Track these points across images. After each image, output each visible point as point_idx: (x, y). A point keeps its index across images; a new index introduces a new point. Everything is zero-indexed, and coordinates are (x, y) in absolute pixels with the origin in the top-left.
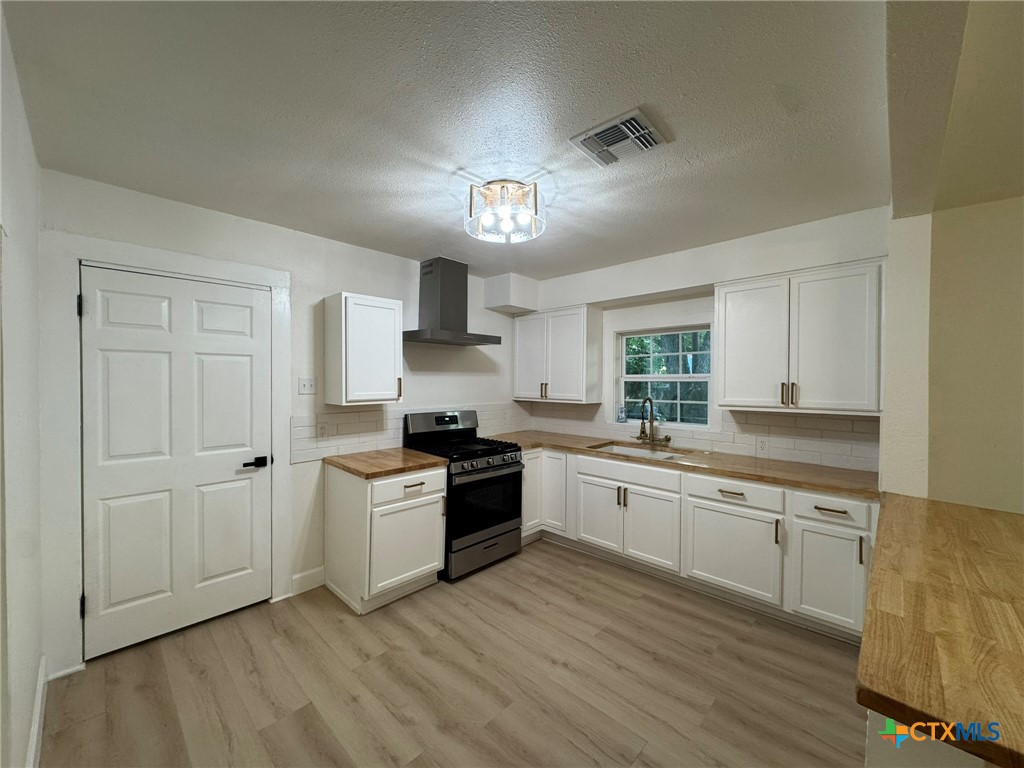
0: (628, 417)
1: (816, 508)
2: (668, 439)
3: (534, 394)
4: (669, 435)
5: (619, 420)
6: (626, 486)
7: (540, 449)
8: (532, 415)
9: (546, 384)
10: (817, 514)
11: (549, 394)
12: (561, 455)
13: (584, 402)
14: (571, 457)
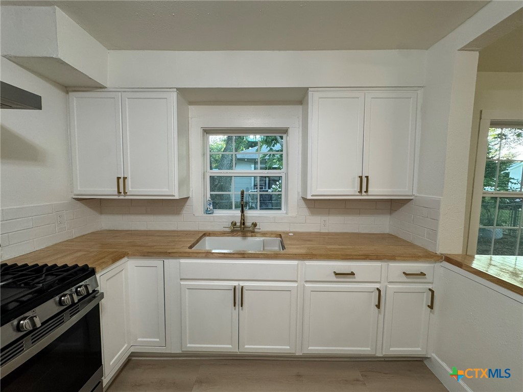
0: (215, 207)
1: (404, 273)
2: (255, 225)
3: (108, 190)
4: (254, 221)
5: (207, 212)
6: (242, 284)
7: (125, 259)
8: (101, 213)
9: (125, 178)
10: (404, 279)
11: (130, 189)
12: (157, 263)
13: (177, 197)
14: (170, 263)
